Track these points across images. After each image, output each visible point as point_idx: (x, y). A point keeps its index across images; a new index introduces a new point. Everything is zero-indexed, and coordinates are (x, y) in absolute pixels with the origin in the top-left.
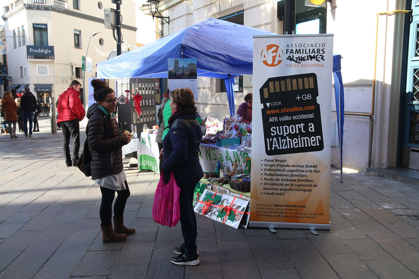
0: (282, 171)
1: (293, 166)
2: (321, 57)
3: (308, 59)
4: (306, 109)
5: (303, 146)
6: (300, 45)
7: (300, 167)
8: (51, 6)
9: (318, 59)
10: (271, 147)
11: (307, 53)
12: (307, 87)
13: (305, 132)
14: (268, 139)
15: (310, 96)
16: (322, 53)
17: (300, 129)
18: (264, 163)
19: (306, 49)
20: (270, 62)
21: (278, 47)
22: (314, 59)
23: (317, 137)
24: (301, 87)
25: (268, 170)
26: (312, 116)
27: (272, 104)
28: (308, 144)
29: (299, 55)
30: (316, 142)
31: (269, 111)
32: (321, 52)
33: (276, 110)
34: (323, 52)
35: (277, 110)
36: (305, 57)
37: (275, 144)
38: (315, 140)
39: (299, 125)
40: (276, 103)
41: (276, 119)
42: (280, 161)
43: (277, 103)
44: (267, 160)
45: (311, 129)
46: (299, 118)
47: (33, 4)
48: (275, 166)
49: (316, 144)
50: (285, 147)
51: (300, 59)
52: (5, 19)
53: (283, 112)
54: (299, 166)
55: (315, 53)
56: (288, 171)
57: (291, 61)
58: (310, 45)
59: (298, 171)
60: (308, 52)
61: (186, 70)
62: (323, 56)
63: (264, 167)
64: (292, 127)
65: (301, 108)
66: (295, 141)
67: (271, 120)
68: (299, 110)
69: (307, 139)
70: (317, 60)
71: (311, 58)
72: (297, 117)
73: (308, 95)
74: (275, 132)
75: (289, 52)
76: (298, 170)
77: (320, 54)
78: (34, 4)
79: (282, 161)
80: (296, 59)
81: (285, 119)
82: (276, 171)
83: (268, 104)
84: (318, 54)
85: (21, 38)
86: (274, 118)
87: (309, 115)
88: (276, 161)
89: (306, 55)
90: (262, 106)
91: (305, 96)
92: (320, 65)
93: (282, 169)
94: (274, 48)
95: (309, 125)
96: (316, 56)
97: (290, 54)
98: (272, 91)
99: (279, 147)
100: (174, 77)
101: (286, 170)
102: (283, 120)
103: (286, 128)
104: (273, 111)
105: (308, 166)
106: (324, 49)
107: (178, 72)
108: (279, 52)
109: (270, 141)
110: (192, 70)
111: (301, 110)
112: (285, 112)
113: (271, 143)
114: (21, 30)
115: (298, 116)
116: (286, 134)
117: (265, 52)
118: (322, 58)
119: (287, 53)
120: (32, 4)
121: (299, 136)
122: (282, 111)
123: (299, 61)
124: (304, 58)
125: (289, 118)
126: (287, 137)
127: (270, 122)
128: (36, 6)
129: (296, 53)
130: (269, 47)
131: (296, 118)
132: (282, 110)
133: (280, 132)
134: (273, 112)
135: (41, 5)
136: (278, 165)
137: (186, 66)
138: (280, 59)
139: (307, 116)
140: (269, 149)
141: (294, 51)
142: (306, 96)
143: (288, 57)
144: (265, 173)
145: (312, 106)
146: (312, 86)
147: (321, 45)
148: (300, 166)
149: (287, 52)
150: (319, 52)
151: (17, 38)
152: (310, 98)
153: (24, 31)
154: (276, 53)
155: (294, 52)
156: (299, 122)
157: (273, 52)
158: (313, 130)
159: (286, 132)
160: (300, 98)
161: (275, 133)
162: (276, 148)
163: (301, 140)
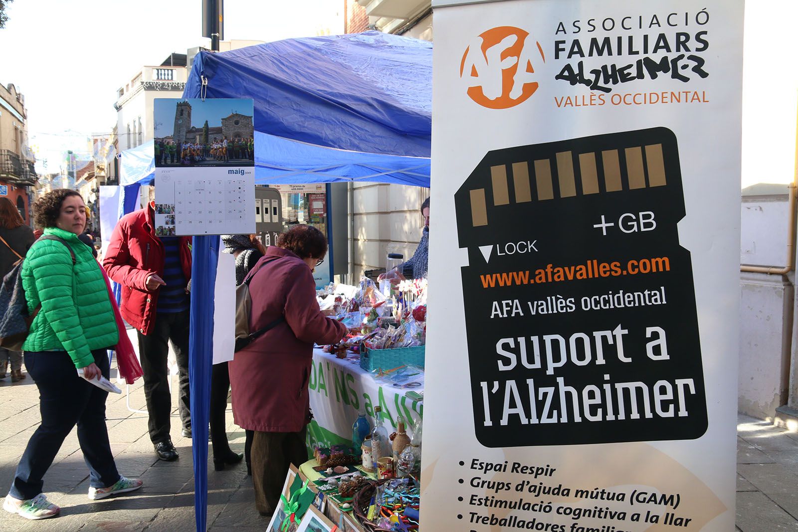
0: (537, 508)
1: (580, 493)
2: (693, 64)
3: (640, 76)
4: (633, 270)
5: (622, 416)
6: (608, 24)
7: (608, 499)
8: (183, 83)
9: (681, 72)
10: (496, 414)
11: (637, 53)
12: (636, 182)
13: (629, 360)
14: (484, 385)
15: (649, 217)
16: (698, 50)
17: (610, 351)
18: (468, 473)
19: (631, 38)
20: (493, 91)
21: (522, 35)
22: (665, 72)
23: (680, 383)
24: (613, 185)
25: (483, 502)
26: (659, 298)
27: (502, 250)
28: (641, 410)
29: (606, 60)
30: (675, 401)
31: (488, 276)
32: (693, 44)
33: (515, 274)
34: (701, 46)
35: (521, 273)
36: (630, 66)
37: (513, 405)
38: (669, 396)
39: (608, 333)
40: (516, 248)
41: (517, 308)
42: (528, 471)
43: (522, 247)
44: (481, 464)
45: (657, 350)
46: (605, 305)
47: (155, 81)
48: (509, 488)
49: (677, 409)
50: (550, 416)
51: (611, 76)
52: (118, 108)
53: (544, 280)
54: (605, 496)
55: (669, 50)
56: (561, 511)
57: (573, 83)
58: (646, 22)
59: (603, 514)
60: (638, 45)
61: (215, 136)
62: (701, 62)
63: (467, 491)
64: (579, 342)
65: (615, 266)
66: (591, 395)
67: (496, 310)
68: (605, 272)
69: (639, 391)
70: (676, 75)
71: (654, 69)
72: (597, 303)
73: (641, 214)
74: (513, 357)
75: (563, 50)
76: (601, 511)
77: (687, 54)
78: (158, 82)
79: (540, 471)
80: (592, 77)
81: (552, 310)
82: (515, 507)
83: (486, 251)
84: (679, 54)
85: (137, 135)
86: (507, 305)
87: (646, 293)
88: (514, 469)
89: (633, 60)
90: (463, 257)
91: (631, 219)
92: (690, 96)
93: (537, 500)
94: (510, 41)
95: (648, 335)
96: (675, 61)
97: (570, 57)
98: (501, 198)
99: (528, 415)
100: (175, 161)
101: (555, 508)
102: (542, 310)
103: (555, 343)
104: (504, 275)
105: (644, 496)
106: (705, 33)
107: (186, 143)
108: (529, 52)
109: (494, 391)
110: (238, 135)
111: (616, 272)
112: (550, 280)
113: (497, 401)
114: (137, 124)
115: (604, 299)
116: (554, 368)
117: (476, 57)
118: (697, 69)
119: (557, 57)
120: (153, 82)
121: (607, 377)
122: (541, 277)
123: (606, 82)
124: (625, 72)
125: (567, 306)
126: (560, 380)
127: (492, 317)
128: (159, 85)
129: (591, 54)
130: (491, 37)
131: (596, 306)
132: (540, 273)
133: (531, 360)
134: (504, 280)
135: (167, 82)
136: (523, 485)
137: (216, 123)
138: (530, 78)
139: (639, 296)
140: (488, 423)
141: (586, 47)
142: (634, 218)
143: (563, 71)
144: (473, 514)
145: (660, 260)
146: (658, 179)
147: (692, 19)
148: (609, 494)
149: (558, 50)
150: (684, 44)
151: (132, 136)
152: (650, 225)
153: (140, 124)
154: (516, 58)
155: (586, 49)
156: (607, 320)
157: (504, 56)
158: (665, 356)
159: (556, 358)
160: (612, 224)
161: (514, 363)
162: (514, 418)
163: (614, 392)
